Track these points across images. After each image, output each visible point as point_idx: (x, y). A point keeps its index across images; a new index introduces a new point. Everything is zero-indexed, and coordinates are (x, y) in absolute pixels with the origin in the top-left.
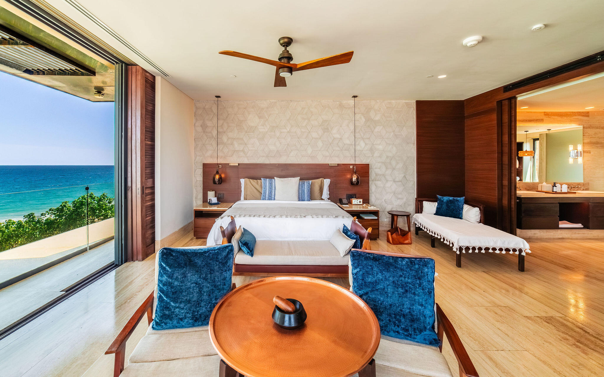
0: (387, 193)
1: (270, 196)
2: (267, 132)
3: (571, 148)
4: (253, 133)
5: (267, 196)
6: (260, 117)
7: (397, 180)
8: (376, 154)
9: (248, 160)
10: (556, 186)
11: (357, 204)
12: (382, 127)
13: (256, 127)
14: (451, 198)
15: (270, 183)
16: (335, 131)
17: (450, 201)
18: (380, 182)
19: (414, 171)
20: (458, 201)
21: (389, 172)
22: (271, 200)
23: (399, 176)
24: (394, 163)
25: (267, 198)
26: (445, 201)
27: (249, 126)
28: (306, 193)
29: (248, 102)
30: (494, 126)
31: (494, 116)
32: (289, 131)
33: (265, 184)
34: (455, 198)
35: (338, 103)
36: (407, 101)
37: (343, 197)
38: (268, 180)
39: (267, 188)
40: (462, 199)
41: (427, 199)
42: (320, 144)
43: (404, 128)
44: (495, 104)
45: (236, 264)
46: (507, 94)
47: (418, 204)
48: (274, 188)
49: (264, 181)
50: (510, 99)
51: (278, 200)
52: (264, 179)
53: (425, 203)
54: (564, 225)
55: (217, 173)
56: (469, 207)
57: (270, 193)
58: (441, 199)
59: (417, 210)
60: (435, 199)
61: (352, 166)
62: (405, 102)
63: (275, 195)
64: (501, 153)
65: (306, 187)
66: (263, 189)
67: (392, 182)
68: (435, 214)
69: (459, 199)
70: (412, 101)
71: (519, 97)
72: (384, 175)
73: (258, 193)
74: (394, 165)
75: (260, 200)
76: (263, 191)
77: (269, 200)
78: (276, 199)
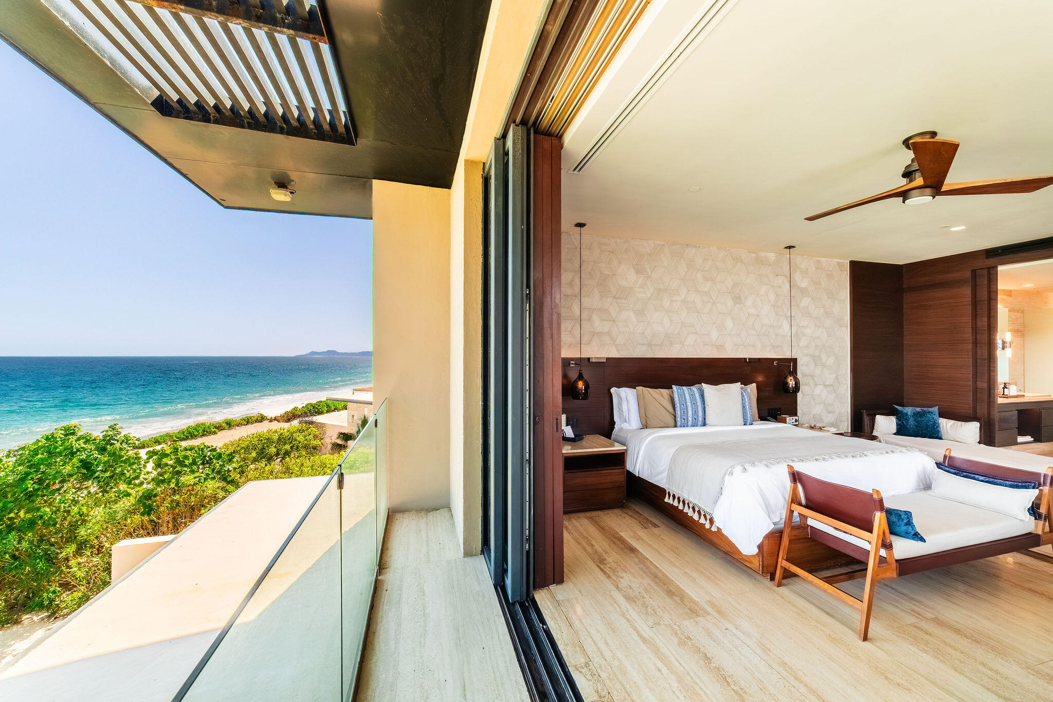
0: (816, 404)
1: (695, 419)
2: (649, 299)
4: (626, 301)
5: (690, 419)
6: (638, 272)
7: (828, 383)
8: (803, 342)
9: (618, 350)
10: (1007, 388)
11: (793, 423)
13: (631, 288)
14: (918, 409)
15: (692, 395)
16: (749, 303)
17: (918, 413)
18: (808, 388)
19: (847, 369)
20: (931, 412)
21: (818, 371)
22: (687, 426)
23: (830, 379)
24: (824, 356)
25: (690, 423)
26: (909, 413)
27: (620, 286)
28: (747, 409)
29: (618, 240)
30: (967, 305)
31: (967, 291)
32: (685, 298)
33: (682, 396)
34: (925, 409)
35: (754, 255)
36: (839, 261)
37: (765, 413)
38: (685, 388)
39: (688, 404)
40: (935, 410)
41: (878, 412)
42: (729, 323)
43: (836, 302)
44: (968, 274)
45: (897, 561)
46: (991, 261)
47: (866, 419)
48: (699, 404)
49: (679, 391)
50: (989, 268)
51: (712, 426)
52: (678, 387)
53: (879, 418)
54: (1020, 439)
55: (580, 377)
56: (953, 422)
57: (695, 413)
58: (902, 412)
59: (866, 428)
60: (889, 412)
61: (777, 362)
62: (837, 262)
63: (705, 415)
64: (975, 343)
65: (747, 400)
66: (677, 405)
67: (821, 387)
68: (895, 434)
69: (931, 409)
70: (846, 261)
71: (1001, 268)
72: (812, 376)
73: (667, 413)
74: (824, 361)
75: (676, 426)
76: (678, 409)
77: (693, 426)
78: (710, 423)
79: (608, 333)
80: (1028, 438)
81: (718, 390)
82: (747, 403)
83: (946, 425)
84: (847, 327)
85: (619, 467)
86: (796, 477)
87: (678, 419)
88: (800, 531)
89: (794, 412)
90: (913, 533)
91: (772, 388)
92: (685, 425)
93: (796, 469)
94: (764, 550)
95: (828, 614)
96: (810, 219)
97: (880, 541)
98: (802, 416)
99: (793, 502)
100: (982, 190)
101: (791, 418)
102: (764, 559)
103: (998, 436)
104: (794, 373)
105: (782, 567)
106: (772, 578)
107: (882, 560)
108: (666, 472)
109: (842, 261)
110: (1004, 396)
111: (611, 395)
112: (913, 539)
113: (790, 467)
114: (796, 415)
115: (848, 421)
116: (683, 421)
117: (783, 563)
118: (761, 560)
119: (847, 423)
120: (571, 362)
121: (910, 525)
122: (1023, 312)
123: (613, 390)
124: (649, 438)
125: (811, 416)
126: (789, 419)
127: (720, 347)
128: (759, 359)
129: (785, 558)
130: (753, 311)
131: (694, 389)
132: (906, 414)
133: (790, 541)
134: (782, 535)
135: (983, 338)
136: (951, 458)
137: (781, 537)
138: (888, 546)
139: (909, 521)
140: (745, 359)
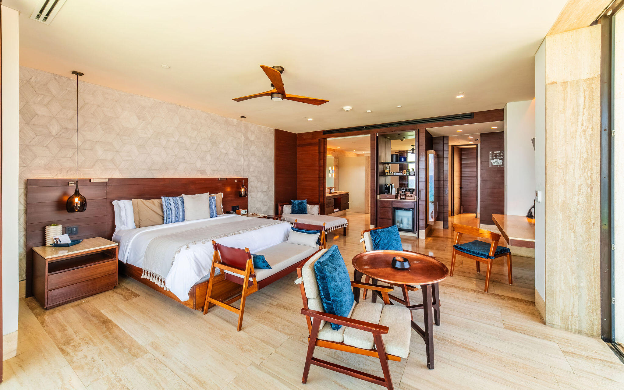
0: (258, 202)
1: (177, 217)
2: (150, 138)
3: (330, 168)
4: (129, 138)
5: (173, 218)
6: (140, 118)
7: (264, 191)
8: (251, 170)
11: (244, 214)
12: (255, 146)
13: (134, 129)
14: (300, 201)
15: (176, 202)
16: (221, 146)
17: (299, 203)
18: (254, 193)
19: (273, 183)
20: (304, 202)
21: (259, 184)
22: (178, 222)
23: (265, 188)
24: (262, 177)
25: (173, 221)
28: (214, 208)
30: (317, 154)
31: (317, 148)
33: (168, 203)
34: (302, 201)
35: (224, 119)
36: (270, 128)
37: (230, 209)
38: (171, 198)
39: (172, 208)
40: (305, 201)
41: (285, 204)
42: (209, 158)
43: (268, 149)
44: (318, 141)
45: (258, 282)
46: (325, 136)
47: (280, 208)
48: (181, 207)
49: (166, 200)
50: (324, 139)
51: (188, 220)
52: (165, 197)
53: (285, 207)
54: (335, 210)
55: (77, 193)
56: (311, 206)
57: (177, 213)
58: (293, 203)
59: (280, 212)
60: (289, 203)
61: (237, 180)
62: (269, 129)
63: (184, 214)
64: (320, 171)
65: (213, 203)
66: (165, 209)
67: (261, 193)
68: (291, 214)
69: (304, 201)
70: (273, 129)
71: (328, 139)
72: (256, 187)
73: (157, 216)
74: (262, 179)
75: (163, 223)
76: (165, 212)
77: (176, 222)
78: (187, 219)
79: (112, 160)
80: (337, 210)
81: (193, 198)
82: (213, 205)
83: (309, 207)
84: (273, 162)
85: (111, 259)
86: (217, 247)
87: (165, 219)
88: (220, 277)
89: (246, 207)
90: (266, 265)
91: (234, 195)
92: (168, 223)
93: (217, 242)
94: (197, 295)
95: (227, 321)
96: (238, 100)
97: (249, 275)
98: (251, 209)
99: (215, 261)
100: (302, 100)
101: (243, 211)
102: (197, 300)
103: (327, 209)
104: (246, 185)
105: (207, 302)
106: (203, 311)
107: (250, 284)
108: (143, 257)
109: (271, 128)
110: (330, 193)
111: (113, 206)
112: (267, 268)
113: (213, 241)
114: (247, 208)
115: (273, 209)
116: (168, 219)
117: (209, 299)
118: (194, 301)
119: (273, 210)
120: (70, 182)
121: (265, 262)
122: (338, 159)
123: (114, 203)
124: (137, 235)
125: (256, 208)
126: (243, 212)
127: (202, 172)
128: (226, 178)
129: (210, 296)
130: (223, 151)
131: (178, 198)
132: (295, 204)
133: (213, 285)
134: (208, 283)
135: (322, 168)
136: (297, 223)
137: (208, 284)
138: (253, 276)
139: (264, 260)
140: (218, 178)
